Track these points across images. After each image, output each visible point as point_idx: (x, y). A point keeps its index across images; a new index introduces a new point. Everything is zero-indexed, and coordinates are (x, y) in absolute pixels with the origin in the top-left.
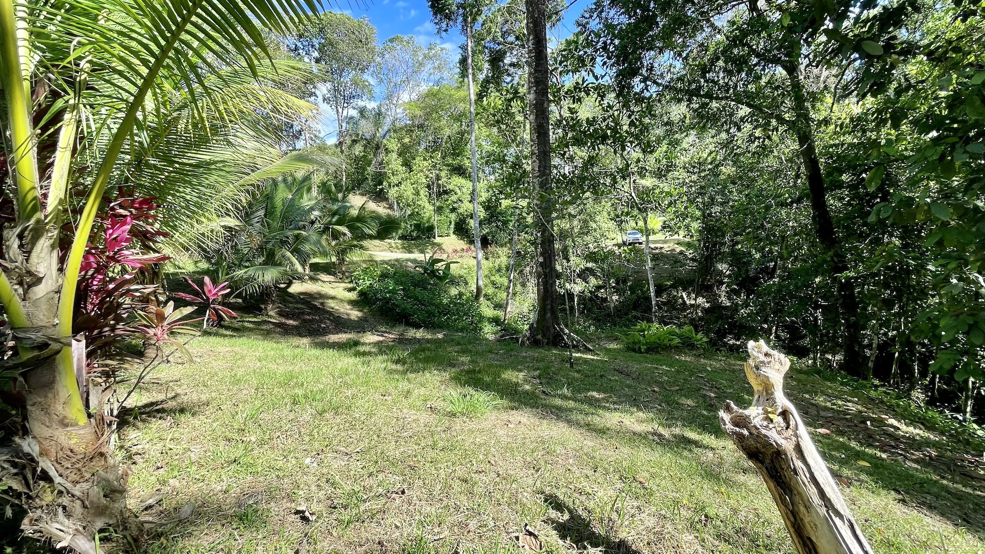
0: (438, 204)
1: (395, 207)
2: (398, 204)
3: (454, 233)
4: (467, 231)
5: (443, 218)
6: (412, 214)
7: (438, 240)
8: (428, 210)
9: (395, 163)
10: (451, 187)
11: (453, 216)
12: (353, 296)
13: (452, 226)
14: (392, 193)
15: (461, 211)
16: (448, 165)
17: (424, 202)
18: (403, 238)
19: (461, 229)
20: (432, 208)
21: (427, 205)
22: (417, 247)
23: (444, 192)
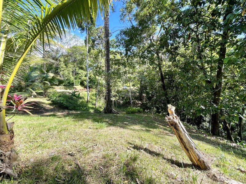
0: (75, 77)
1: (62, 77)
2: (63, 76)
3: (80, 85)
4: (84, 84)
5: (77, 80)
6: (67, 79)
7: (75, 86)
8: (72, 78)
9: (62, 65)
10: (79, 72)
11: (80, 80)
12: (50, 102)
13: (79, 83)
14: (61, 73)
15: (82, 79)
16: (79, 67)
17: (71, 76)
18: (64, 85)
19: (82, 84)
20: (73, 78)
21: (72, 77)
22: (69, 88)
23: (77, 74)
